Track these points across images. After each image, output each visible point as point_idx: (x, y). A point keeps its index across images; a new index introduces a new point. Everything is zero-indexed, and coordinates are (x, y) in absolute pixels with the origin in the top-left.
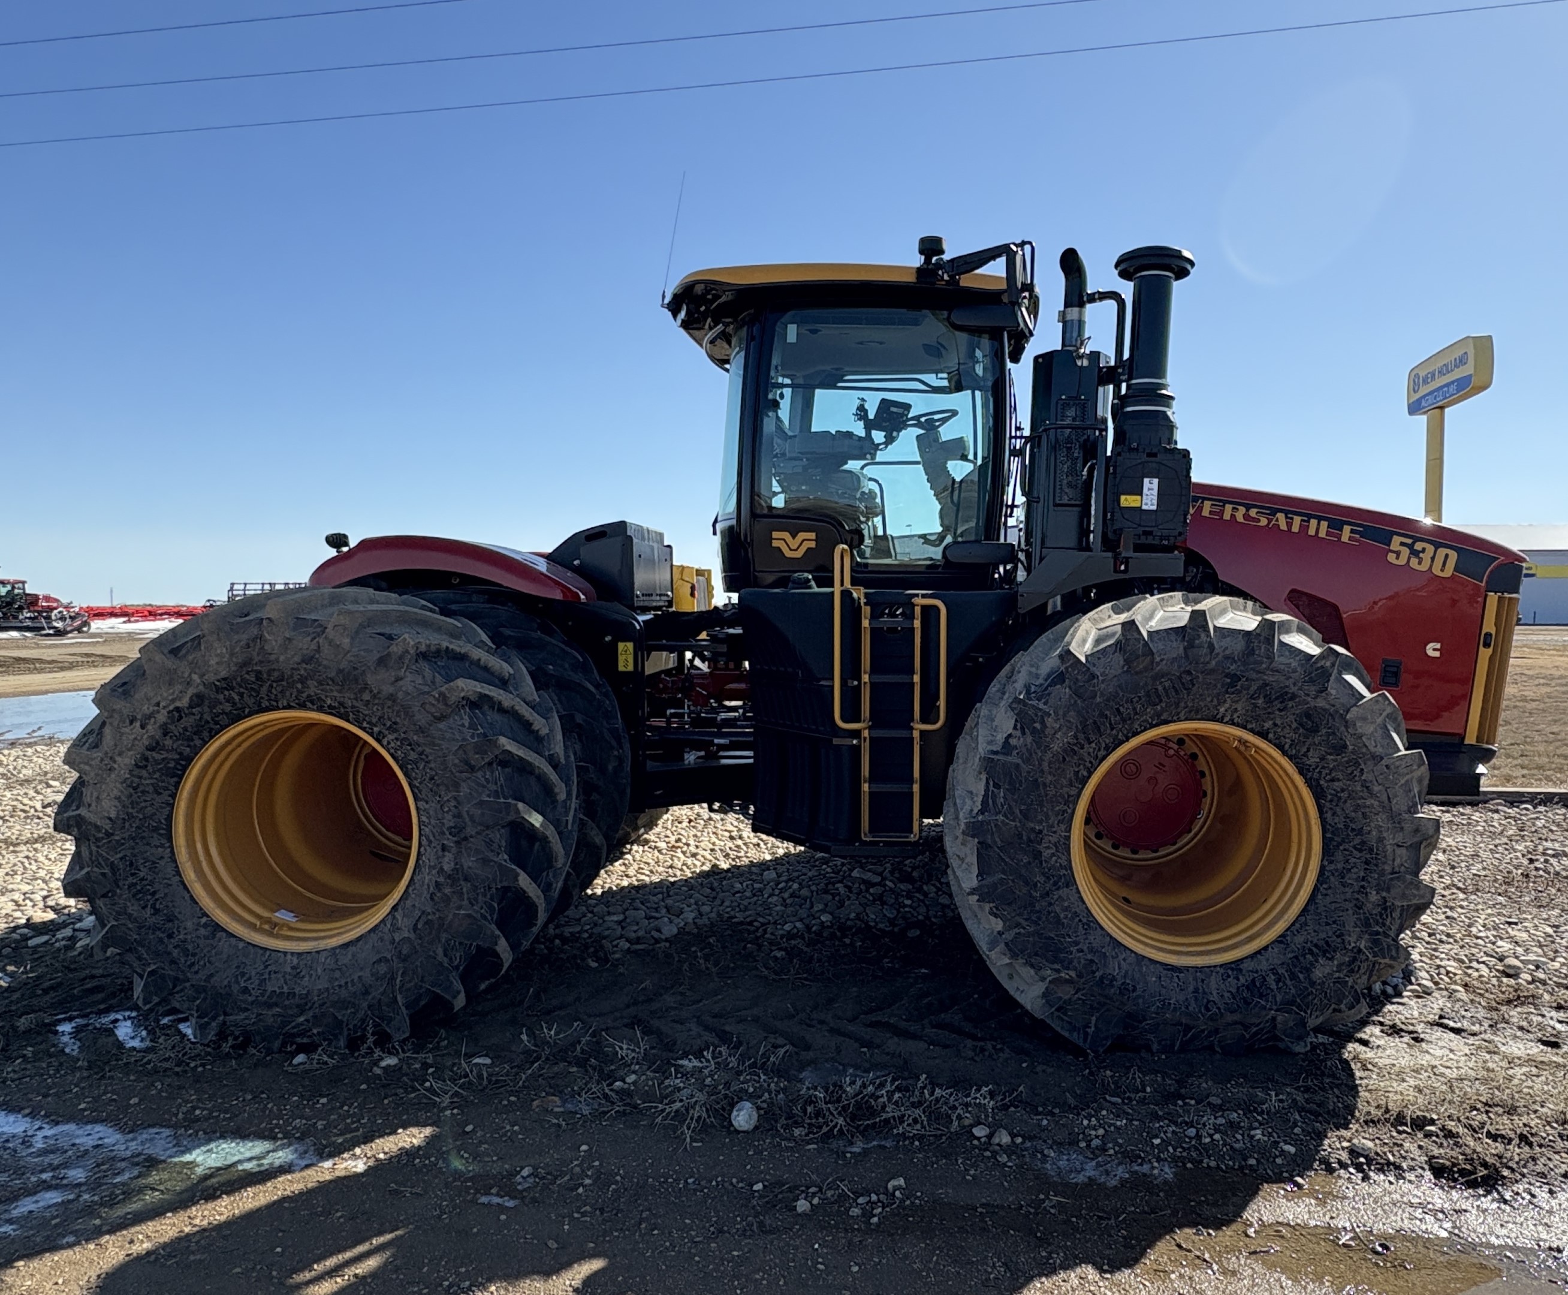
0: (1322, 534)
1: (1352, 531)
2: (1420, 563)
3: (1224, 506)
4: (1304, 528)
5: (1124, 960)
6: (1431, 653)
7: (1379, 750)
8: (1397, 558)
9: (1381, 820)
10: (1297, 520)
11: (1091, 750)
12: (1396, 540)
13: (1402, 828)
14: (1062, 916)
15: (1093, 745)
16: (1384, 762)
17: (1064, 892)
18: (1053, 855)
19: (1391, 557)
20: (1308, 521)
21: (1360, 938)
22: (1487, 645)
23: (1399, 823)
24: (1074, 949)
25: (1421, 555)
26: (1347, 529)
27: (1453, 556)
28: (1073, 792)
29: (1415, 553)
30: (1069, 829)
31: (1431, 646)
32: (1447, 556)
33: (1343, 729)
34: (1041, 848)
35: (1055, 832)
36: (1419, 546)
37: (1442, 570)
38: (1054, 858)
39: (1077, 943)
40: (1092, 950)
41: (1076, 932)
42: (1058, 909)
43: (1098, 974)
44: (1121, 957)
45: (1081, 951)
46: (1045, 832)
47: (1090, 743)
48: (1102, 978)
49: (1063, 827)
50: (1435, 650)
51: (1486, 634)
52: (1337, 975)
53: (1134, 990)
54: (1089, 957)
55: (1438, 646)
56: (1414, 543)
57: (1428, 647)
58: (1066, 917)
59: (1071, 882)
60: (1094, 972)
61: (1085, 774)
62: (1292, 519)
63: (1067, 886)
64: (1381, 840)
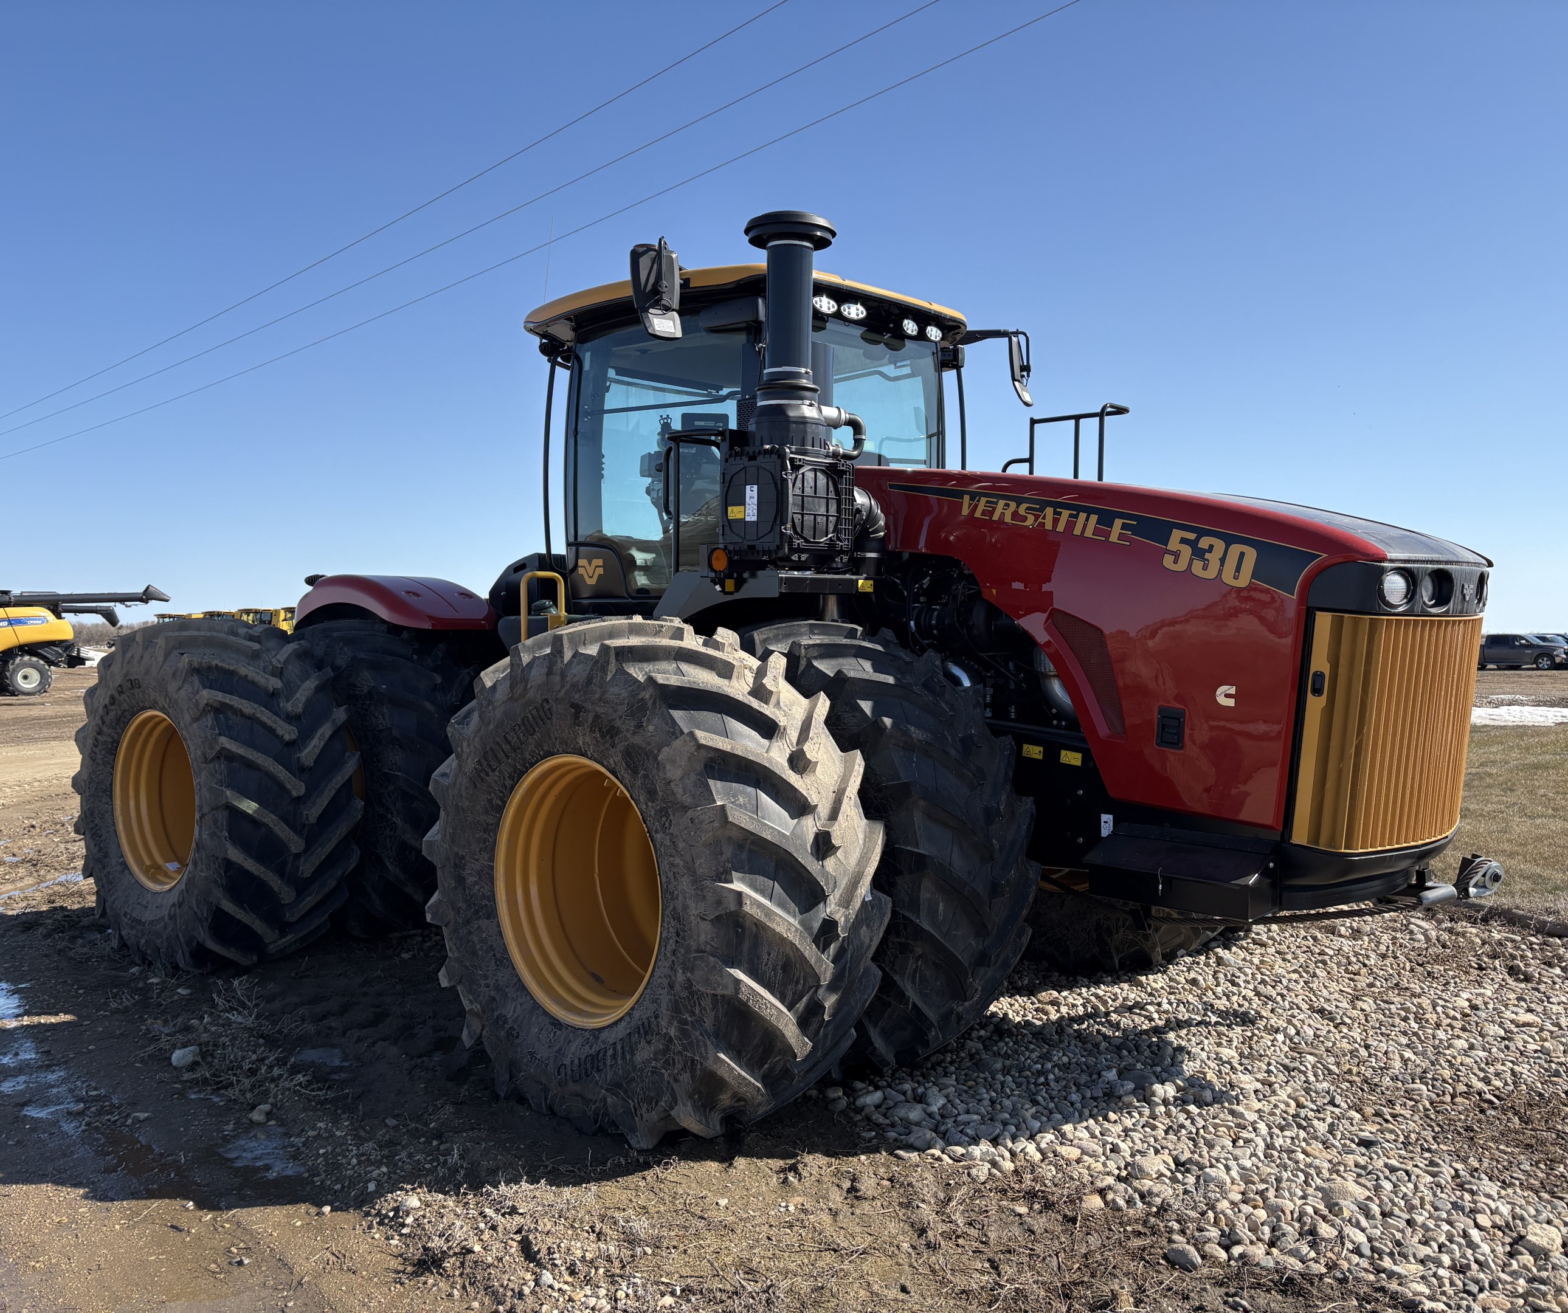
0: (1089, 533)
1: (1124, 527)
2: (1205, 568)
3: (996, 503)
4: (1070, 525)
5: (521, 1004)
6: (1222, 701)
7: (687, 799)
8: (1175, 562)
9: (685, 884)
10: (1066, 514)
11: (496, 778)
12: (1177, 535)
13: (704, 897)
14: (478, 947)
15: (497, 773)
16: (690, 814)
17: (484, 923)
18: (476, 883)
19: (1168, 561)
20: (1076, 516)
21: (670, 1023)
22: (1317, 691)
23: (702, 890)
24: (483, 982)
25: (1207, 556)
26: (1118, 523)
27: (1251, 554)
28: (491, 820)
29: (1199, 554)
30: (492, 859)
31: (1222, 690)
32: (1242, 555)
33: (655, 771)
34: (465, 873)
35: (477, 860)
36: (1204, 543)
37: (1236, 578)
38: (477, 887)
39: (486, 977)
40: (498, 988)
41: (488, 966)
42: (475, 939)
43: (496, 1013)
44: (520, 1000)
45: (487, 986)
46: (467, 858)
47: (493, 770)
48: (498, 1017)
49: (486, 856)
50: (1227, 696)
51: (1315, 674)
52: (654, 1064)
53: (517, 1037)
54: (493, 993)
55: (1232, 690)
56: (1197, 540)
57: (1218, 692)
58: (481, 949)
59: (492, 913)
60: (493, 1011)
61: (499, 803)
62: (1060, 514)
63: (488, 918)
64: (685, 908)
